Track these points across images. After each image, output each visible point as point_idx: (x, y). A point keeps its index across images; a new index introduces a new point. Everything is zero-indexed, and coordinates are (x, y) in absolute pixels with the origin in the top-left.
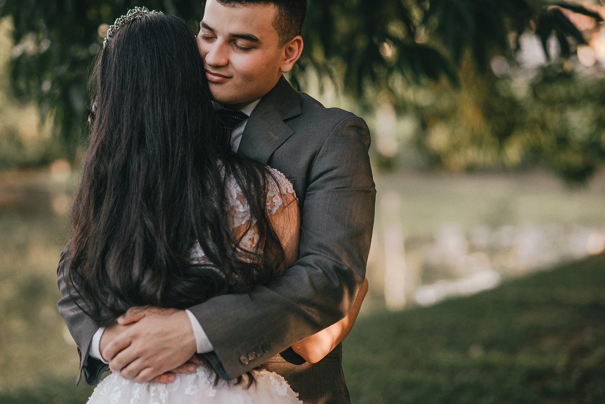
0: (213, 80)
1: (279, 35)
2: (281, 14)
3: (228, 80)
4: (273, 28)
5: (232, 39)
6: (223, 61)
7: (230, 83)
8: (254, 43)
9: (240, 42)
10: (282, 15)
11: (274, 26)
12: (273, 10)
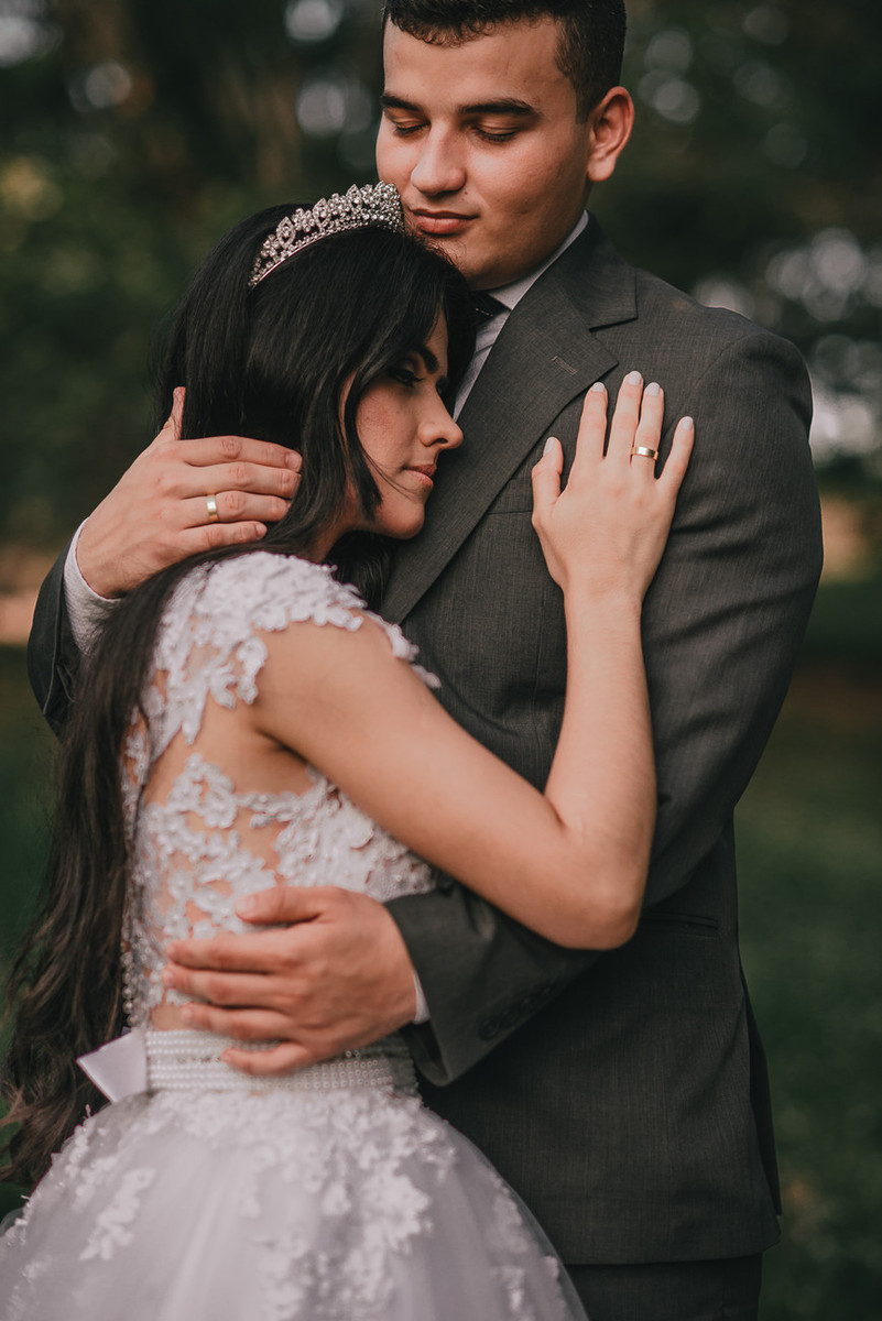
0: (437, 230)
1: (576, 86)
2: (573, 36)
3: (471, 223)
4: (557, 74)
5: (470, 118)
6: (454, 176)
7: (476, 230)
8: (521, 119)
9: (492, 123)
10: (576, 38)
11: (560, 68)
12: (553, 28)
